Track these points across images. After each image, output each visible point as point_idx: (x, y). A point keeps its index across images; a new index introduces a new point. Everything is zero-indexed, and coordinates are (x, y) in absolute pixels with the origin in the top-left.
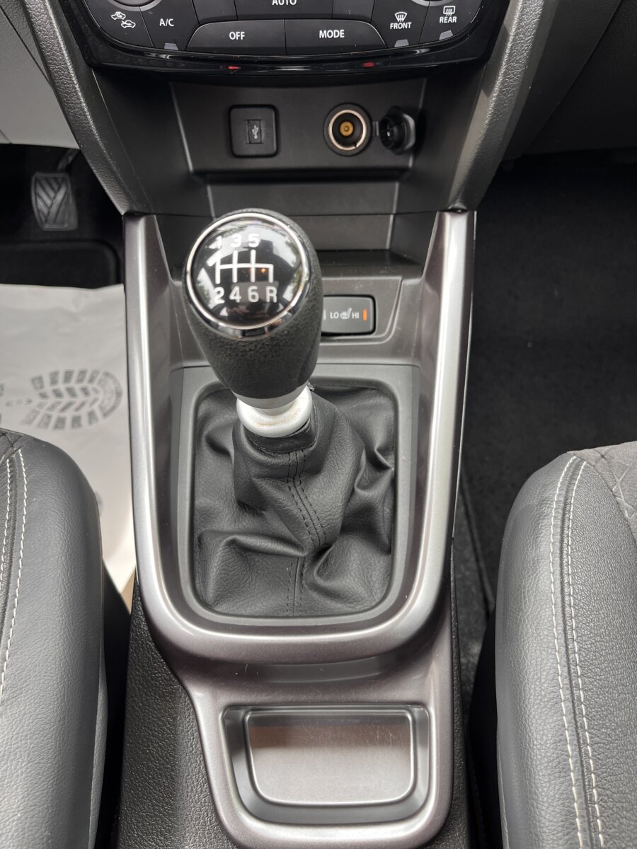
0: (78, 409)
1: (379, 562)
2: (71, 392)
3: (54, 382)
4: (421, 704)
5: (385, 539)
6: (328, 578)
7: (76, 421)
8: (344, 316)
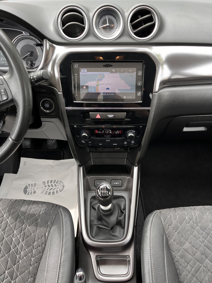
0: (53, 190)
1: (122, 230)
2: (52, 185)
3: (48, 183)
4: (129, 256)
5: (123, 226)
6: (113, 233)
7: (53, 193)
8: (116, 183)
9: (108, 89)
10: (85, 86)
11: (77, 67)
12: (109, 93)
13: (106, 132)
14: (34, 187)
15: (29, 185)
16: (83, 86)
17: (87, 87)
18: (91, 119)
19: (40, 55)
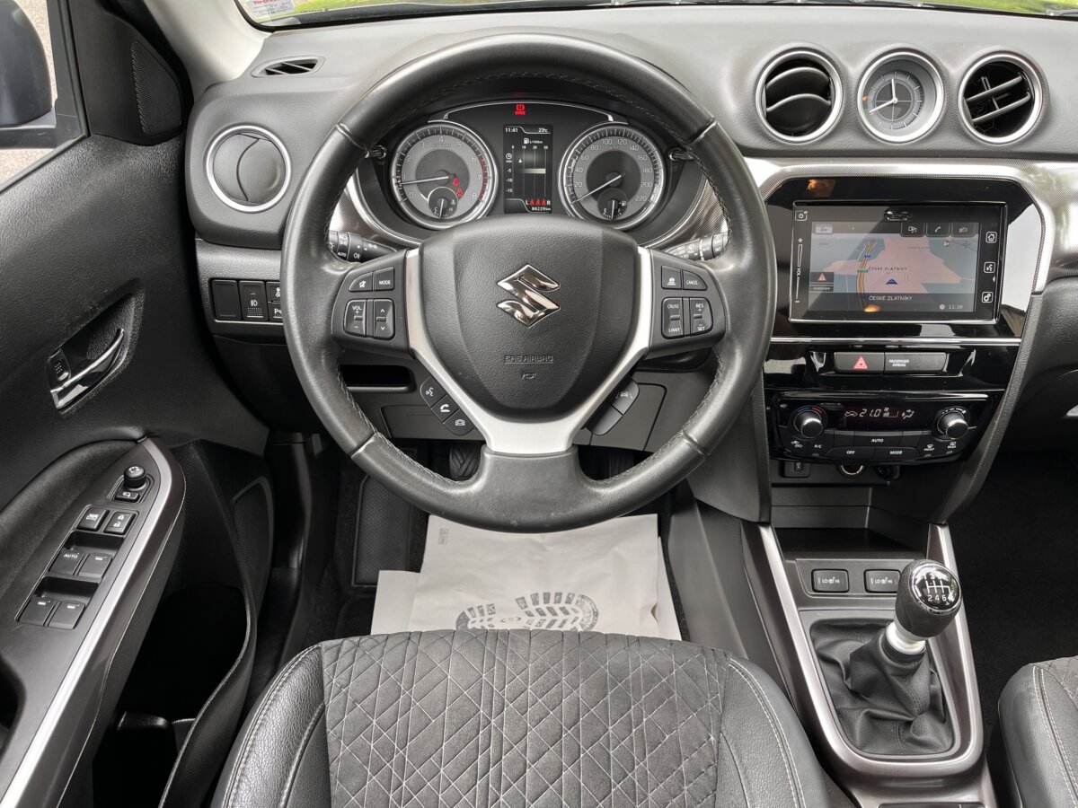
8: (884, 581)
9: (892, 282)
10: (822, 275)
11: (804, 218)
12: (893, 295)
13: (873, 414)
14: (491, 616)
15: (470, 610)
16: (818, 274)
17: (830, 277)
18: (838, 372)
19: (645, 184)
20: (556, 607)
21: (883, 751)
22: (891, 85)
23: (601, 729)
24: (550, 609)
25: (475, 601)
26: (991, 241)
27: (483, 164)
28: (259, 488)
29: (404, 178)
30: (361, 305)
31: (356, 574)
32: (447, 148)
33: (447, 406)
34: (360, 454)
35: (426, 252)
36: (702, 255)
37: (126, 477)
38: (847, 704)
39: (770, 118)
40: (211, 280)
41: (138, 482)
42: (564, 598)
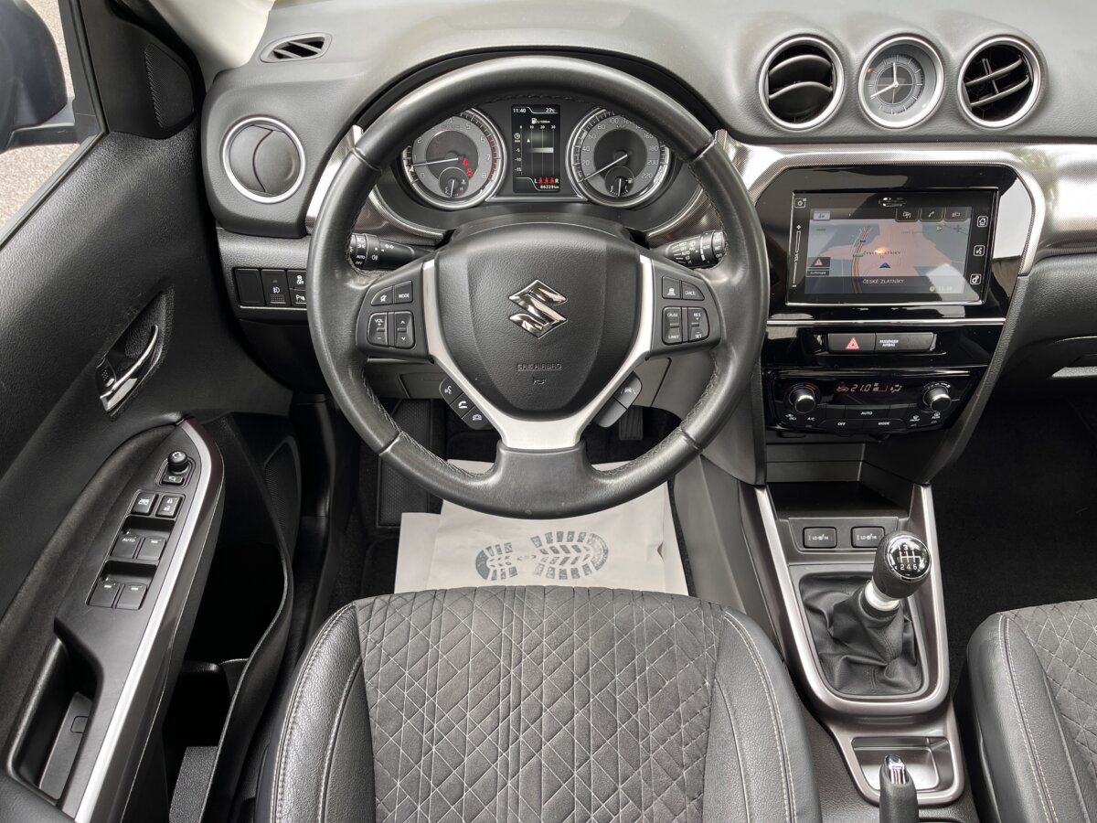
0: (573, 563)
4: (944, 738)
5: (914, 658)
6: (891, 677)
7: (574, 572)
8: (869, 538)
9: (886, 266)
10: (819, 260)
11: (803, 205)
12: (886, 278)
13: (863, 389)
14: (508, 554)
15: (489, 548)
16: (815, 260)
17: (826, 261)
18: (831, 352)
19: (651, 161)
20: (569, 545)
21: (859, 691)
22: (892, 68)
23: (609, 677)
24: (564, 548)
25: (493, 540)
26: (982, 225)
27: (492, 144)
28: (286, 446)
29: (415, 157)
30: (383, 317)
31: (380, 516)
32: (455, 130)
33: (464, 402)
34: (387, 453)
35: (443, 264)
36: (702, 252)
37: (170, 461)
38: (829, 649)
39: (773, 105)
40: (234, 269)
41: (182, 466)
42: (576, 537)
